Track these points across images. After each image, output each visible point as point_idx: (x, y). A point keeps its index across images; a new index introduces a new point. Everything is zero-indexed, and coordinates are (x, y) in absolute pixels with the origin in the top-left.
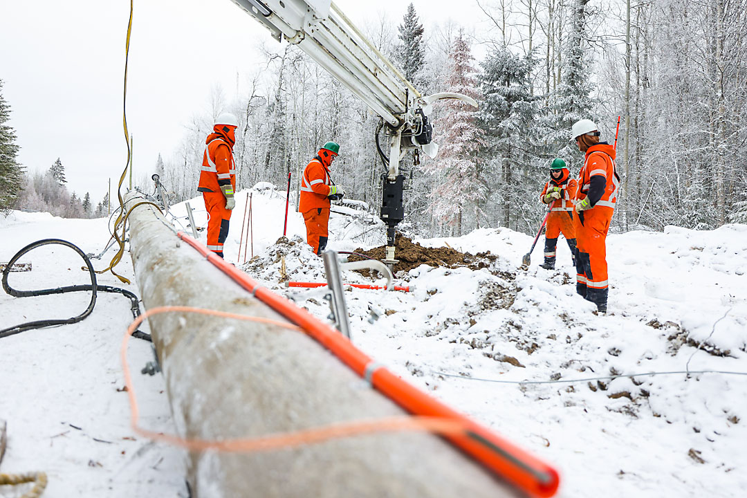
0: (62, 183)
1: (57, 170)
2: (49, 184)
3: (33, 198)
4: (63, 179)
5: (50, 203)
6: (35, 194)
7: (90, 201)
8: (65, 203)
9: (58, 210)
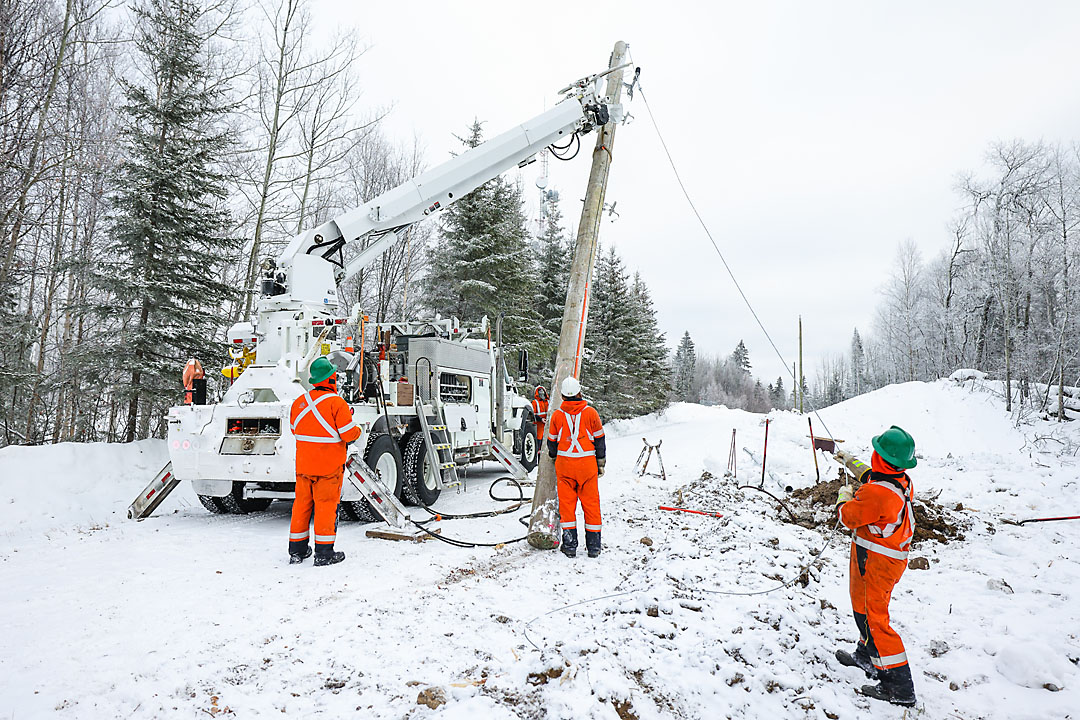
0: (746, 368)
1: (740, 355)
2: (730, 371)
3: (714, 388)
4: (747, 364)
5: (730, 393)
6: (714, 383)
7: (784, 387)
8: (748, 392)
9: (739, 401)
